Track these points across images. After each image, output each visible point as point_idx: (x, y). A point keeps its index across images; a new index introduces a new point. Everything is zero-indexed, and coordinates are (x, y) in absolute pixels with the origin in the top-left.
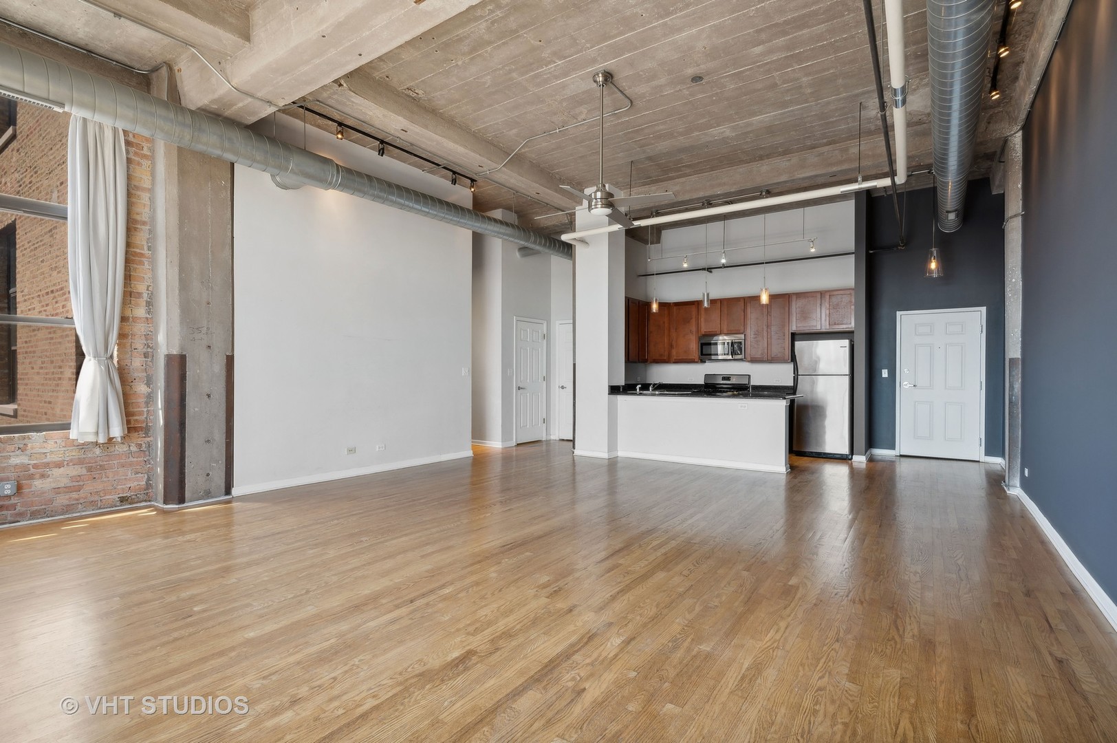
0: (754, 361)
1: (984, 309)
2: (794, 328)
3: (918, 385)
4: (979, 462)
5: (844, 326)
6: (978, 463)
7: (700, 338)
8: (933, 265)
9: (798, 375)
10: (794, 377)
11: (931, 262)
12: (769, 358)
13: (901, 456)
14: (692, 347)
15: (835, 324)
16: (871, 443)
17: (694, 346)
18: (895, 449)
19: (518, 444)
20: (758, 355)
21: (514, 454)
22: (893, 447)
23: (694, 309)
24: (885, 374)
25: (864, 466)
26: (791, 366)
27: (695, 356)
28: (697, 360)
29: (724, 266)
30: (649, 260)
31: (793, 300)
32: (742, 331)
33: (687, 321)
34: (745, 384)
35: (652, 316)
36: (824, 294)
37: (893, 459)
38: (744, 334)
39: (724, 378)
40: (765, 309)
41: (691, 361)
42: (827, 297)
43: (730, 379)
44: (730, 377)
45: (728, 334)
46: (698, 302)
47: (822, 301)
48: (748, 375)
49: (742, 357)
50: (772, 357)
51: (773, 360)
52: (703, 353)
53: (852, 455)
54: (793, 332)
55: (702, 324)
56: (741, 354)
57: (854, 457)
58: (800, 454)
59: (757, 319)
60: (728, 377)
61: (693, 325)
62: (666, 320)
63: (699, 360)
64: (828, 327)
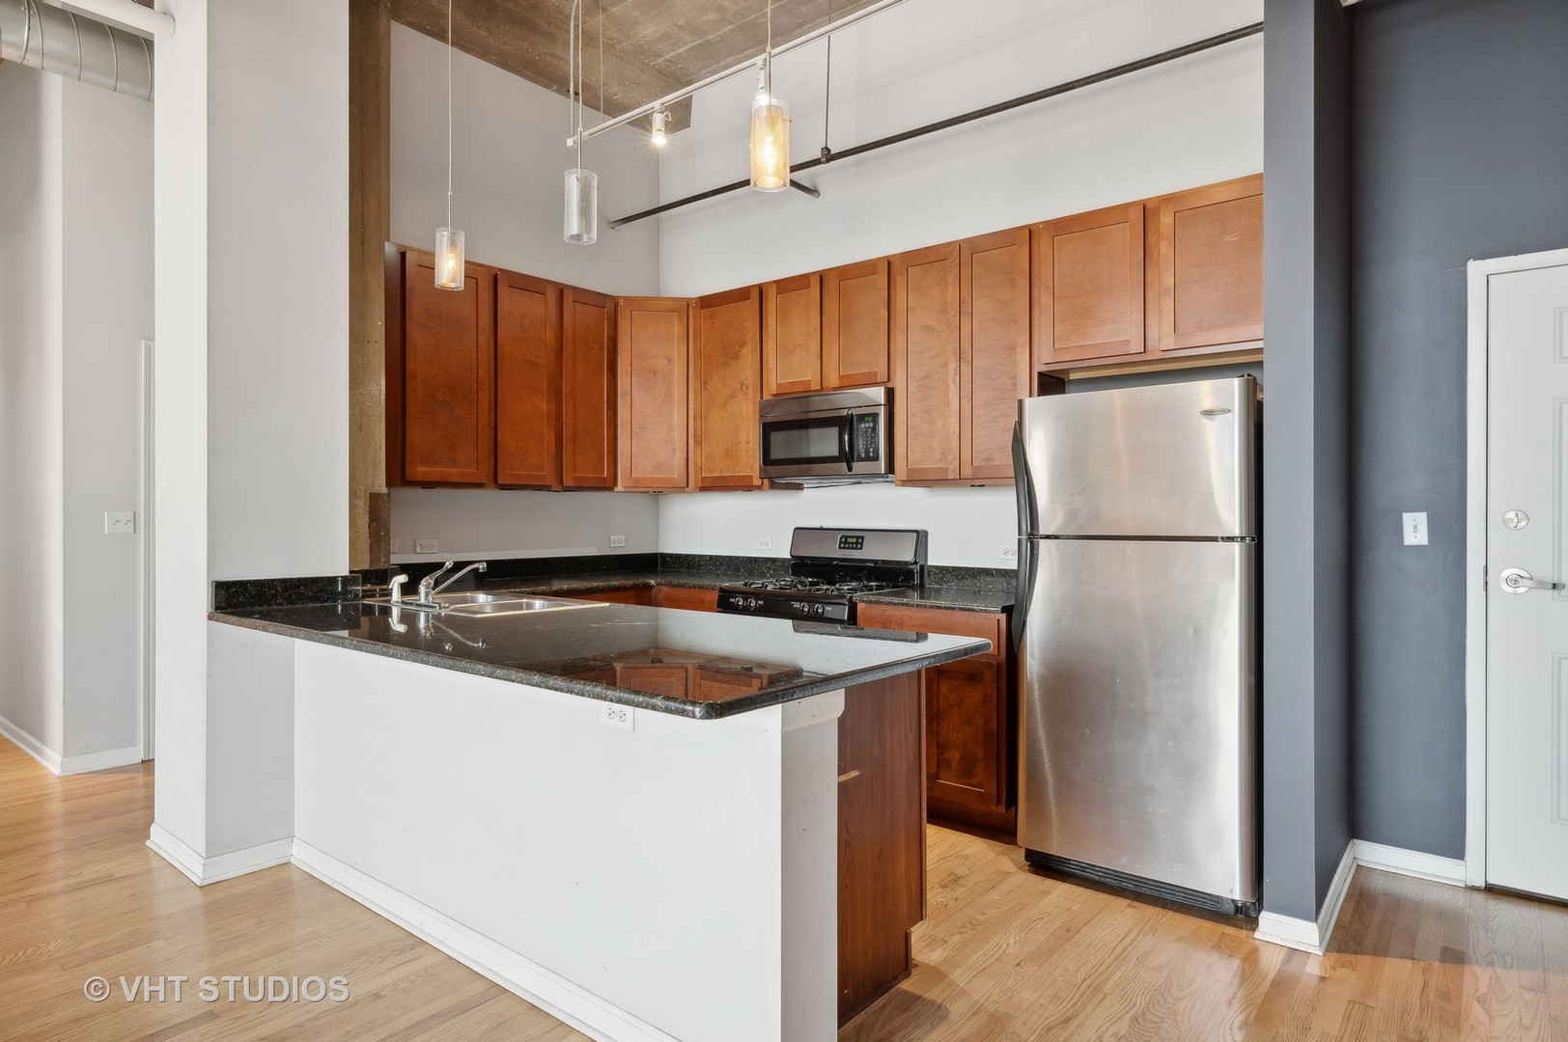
0: (917, 479)
2: (1045, 360)
7: (764, 408)
9: (1034, 537)
10: (1021, 540)
12: (966, 473)
13: (1495, 891)
14: (743, 437)
15: (1199, 329)
16: (1352, 817)
17: (750, 437)
18: (1462, 856)
20: (931, 463)
22: (1455, 849)
23: (749, 310)
24: (1415, 529)
25: (1311, 972)
27: (752, 468)
28: (757, 481)
29: (829, 156)
30: (570, 142)
31: (1043, 247)
32: (882, 376)
33: (730, 353)
34: (906, 563)
35: (628, 339)
36: (1157, 211)
37: (1462, 900)
38: (890, 385)
39: (846, 542)
40: (952, 292)
41: (743, 485)
42: (1166, 219)
43: (862, 544)
44: (863, 538)
45: (841, 388)
46: (761, 289)
47: (1151, 239)
48: (921, 537)
49: (882, 465)
50: (975, 469)
51: (978, 479)
52: (775, 455)
53: (1259, 903)
54: (1044, 369)
55: (771, 359)
56: (876, 458)
57: (1266, 918)
58: (1044, 865)
59: (928, 329)
60: (858, 538)
61: (746, 366)
62: (677, 352)
63: (766, 481)
64: (1168, 342)
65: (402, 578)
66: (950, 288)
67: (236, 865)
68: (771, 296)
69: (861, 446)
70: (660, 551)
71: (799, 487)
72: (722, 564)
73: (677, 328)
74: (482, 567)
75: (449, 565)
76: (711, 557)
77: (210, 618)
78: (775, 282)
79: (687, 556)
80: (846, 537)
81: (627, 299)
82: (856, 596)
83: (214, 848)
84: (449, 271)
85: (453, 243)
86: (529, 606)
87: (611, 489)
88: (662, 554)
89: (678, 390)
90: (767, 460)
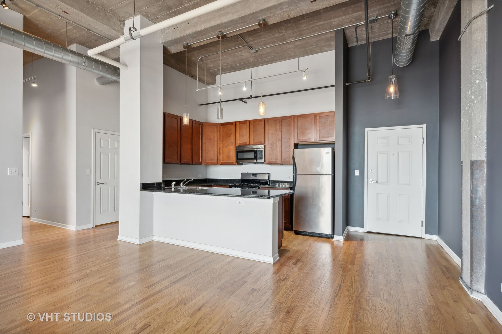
0: (271, 163)
1: (425, 126)
2: (296, 141)
3: (379, 181)
4: (421, 238)
5: (329, 139)
6: (420, 240)
7: (237, 148)
8: (392, 89)
9: (296, 174)
10: (294, 175)
11: (390, 86)
12: (280, 162)
13: (368, 232)
14: (231, 154)
15: (323, 137)
16: (347, 222)
17: (233, 154)
18: (363, 227)
19: (96, 226)
20: (273, 160)
21: (92, 234)
22: (362, 226)
23: (233, 127)
24: (357, 173)
25: (341, 244)
26: (291, 168)
27: (233, 160)
28: (235, 163)
29: (251, 97)
30: (197, 90)
31: (296, 120)
32: (263, 142)
33: (228, 136)
34: (266, 180)
35: (205, 132)
36: (316, 116)
37: (363, 234)
38: (264, 144)
39: (253, 176)
40: (277, 127)
41: (231, 164)
42: (318, 117)
43: (257, 176)
44: (257, 175)
45: (254, 144)
46: (236, 123)
47: (315, 121)
48: (269, 174)
49: (263, 160)
50: (282, 161)
51: (283, 163)
52: (239, 158)
53: (334, 234)
54: (296, 143)
55: (238, 138)
56: (262, 159)
57: (335, 237)
58: (298, 233)
59: (273, 134)
60: (256, 175)
61: (232, 139)
62: (216, 135)
63: (237, 163)
64: (318, 139)
65: (174, 183)
66: (277, 126)
67: (145, 241)
68: (238, 125)
69: (258, 156)
70: (207, 178)
71: (242, 164)
72: (223, 181)
73: (216, 130)
74: (192, 180)
75: (185, 180)
76: (221, 179)
77: (141, 190)
78: (239, 121)
79: (215, 179)
80: (253, 175)
81: (205, 123)
82: (260, 186)
83: (141, 237)
84: (186, 121)
85: (187, 116)
86: (198, 188)
87: (201, 164)
88: (208, 179)
89: (216, 143)
90: (238, 159)
